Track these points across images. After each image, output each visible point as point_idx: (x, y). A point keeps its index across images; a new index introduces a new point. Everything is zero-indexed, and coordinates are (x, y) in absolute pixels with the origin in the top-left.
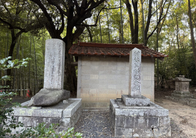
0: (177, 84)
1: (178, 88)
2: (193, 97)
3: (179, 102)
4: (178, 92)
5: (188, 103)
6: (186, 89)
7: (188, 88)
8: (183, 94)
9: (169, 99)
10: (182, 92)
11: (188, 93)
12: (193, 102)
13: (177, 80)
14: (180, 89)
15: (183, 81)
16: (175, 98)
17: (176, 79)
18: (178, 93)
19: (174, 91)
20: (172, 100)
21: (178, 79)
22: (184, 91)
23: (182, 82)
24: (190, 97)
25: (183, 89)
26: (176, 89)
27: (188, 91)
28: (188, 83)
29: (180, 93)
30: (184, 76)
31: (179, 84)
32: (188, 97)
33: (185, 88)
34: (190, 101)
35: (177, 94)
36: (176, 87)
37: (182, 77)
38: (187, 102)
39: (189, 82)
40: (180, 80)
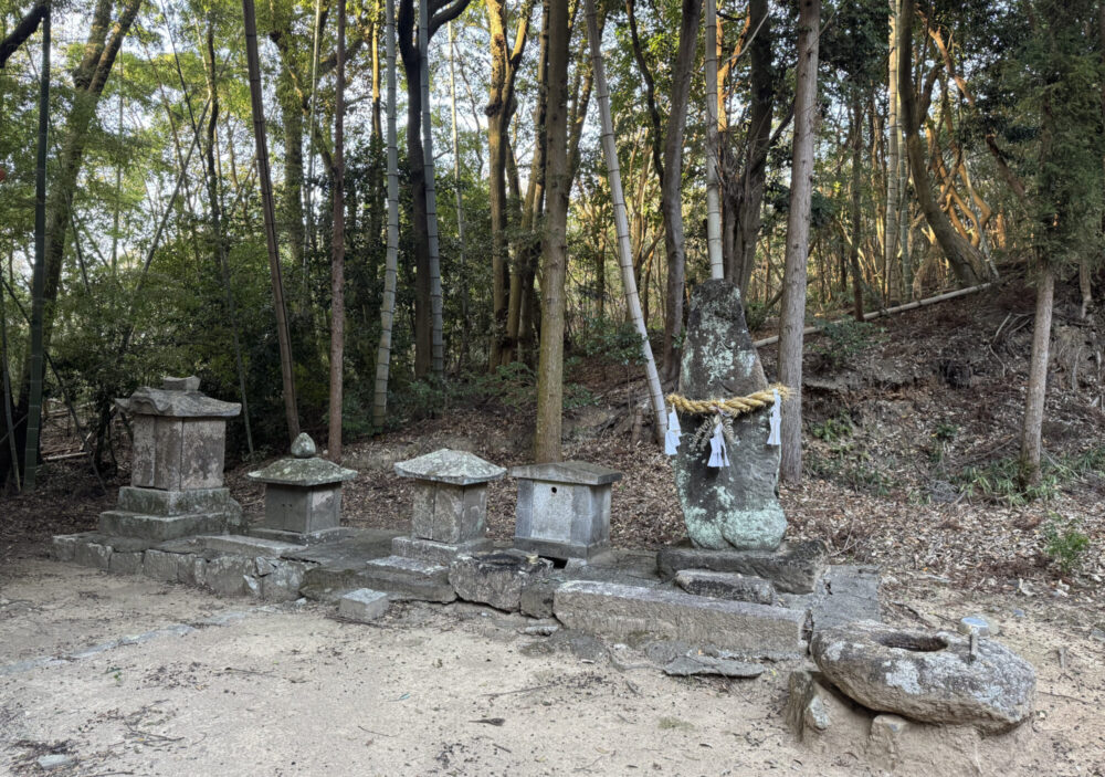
0: (144, 436)
1: (148, 464)
2: (237, 522)
3: (144, 572)
4: (150, 499)
5: (198, 573)
6: (204, 469)
7: (214, 466)
8: (183, 506)
9: (78, 556)
10: (173, 496)
11: (215, 500)
12: (227, 561)
13: (146, 410)
14: (165, 472)
15: (184, 419)
16: (118, 540)
17: (138, 402)
18: (144, 504)
19: (123, 489)
20: (95, 561)
21: (150, 403)
22: (192, 484)
23: (178, 426)
24: (221, 526)
25: (184, 471)
26: (137, 477)
27: (214, 481)
28: (217, 430)
29: (159, 506)
30: (193, 382)
31: (157, 438)
32: (212, 522)
33: (194, 465)
34: (215, 554)
35: (141, 511)
36: (138, 459)
37: (180, 387)
38: (192, 565)
39: (222, 426)
40: (161, 407)
